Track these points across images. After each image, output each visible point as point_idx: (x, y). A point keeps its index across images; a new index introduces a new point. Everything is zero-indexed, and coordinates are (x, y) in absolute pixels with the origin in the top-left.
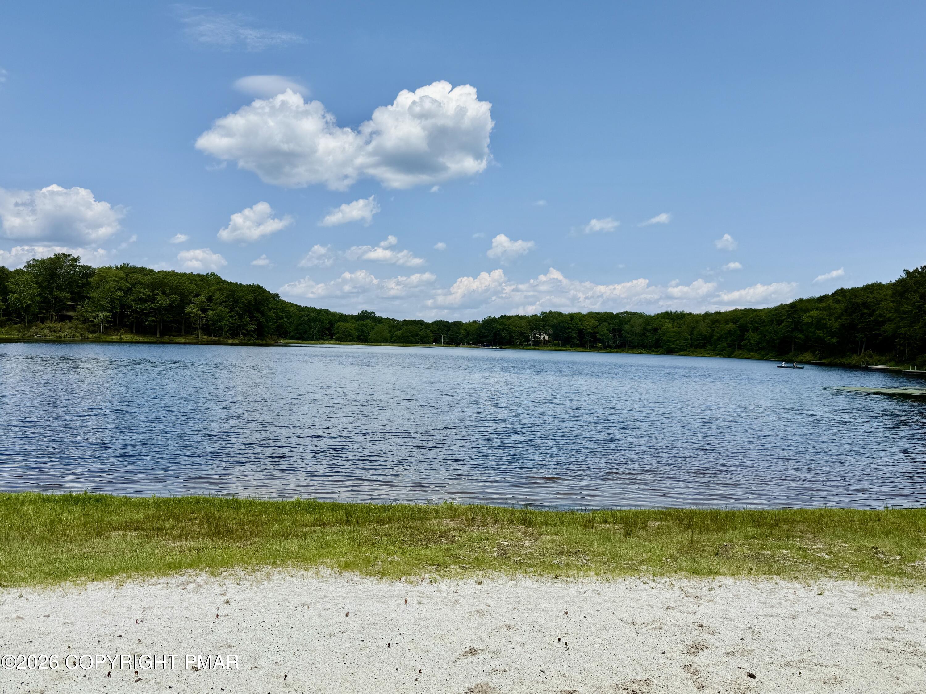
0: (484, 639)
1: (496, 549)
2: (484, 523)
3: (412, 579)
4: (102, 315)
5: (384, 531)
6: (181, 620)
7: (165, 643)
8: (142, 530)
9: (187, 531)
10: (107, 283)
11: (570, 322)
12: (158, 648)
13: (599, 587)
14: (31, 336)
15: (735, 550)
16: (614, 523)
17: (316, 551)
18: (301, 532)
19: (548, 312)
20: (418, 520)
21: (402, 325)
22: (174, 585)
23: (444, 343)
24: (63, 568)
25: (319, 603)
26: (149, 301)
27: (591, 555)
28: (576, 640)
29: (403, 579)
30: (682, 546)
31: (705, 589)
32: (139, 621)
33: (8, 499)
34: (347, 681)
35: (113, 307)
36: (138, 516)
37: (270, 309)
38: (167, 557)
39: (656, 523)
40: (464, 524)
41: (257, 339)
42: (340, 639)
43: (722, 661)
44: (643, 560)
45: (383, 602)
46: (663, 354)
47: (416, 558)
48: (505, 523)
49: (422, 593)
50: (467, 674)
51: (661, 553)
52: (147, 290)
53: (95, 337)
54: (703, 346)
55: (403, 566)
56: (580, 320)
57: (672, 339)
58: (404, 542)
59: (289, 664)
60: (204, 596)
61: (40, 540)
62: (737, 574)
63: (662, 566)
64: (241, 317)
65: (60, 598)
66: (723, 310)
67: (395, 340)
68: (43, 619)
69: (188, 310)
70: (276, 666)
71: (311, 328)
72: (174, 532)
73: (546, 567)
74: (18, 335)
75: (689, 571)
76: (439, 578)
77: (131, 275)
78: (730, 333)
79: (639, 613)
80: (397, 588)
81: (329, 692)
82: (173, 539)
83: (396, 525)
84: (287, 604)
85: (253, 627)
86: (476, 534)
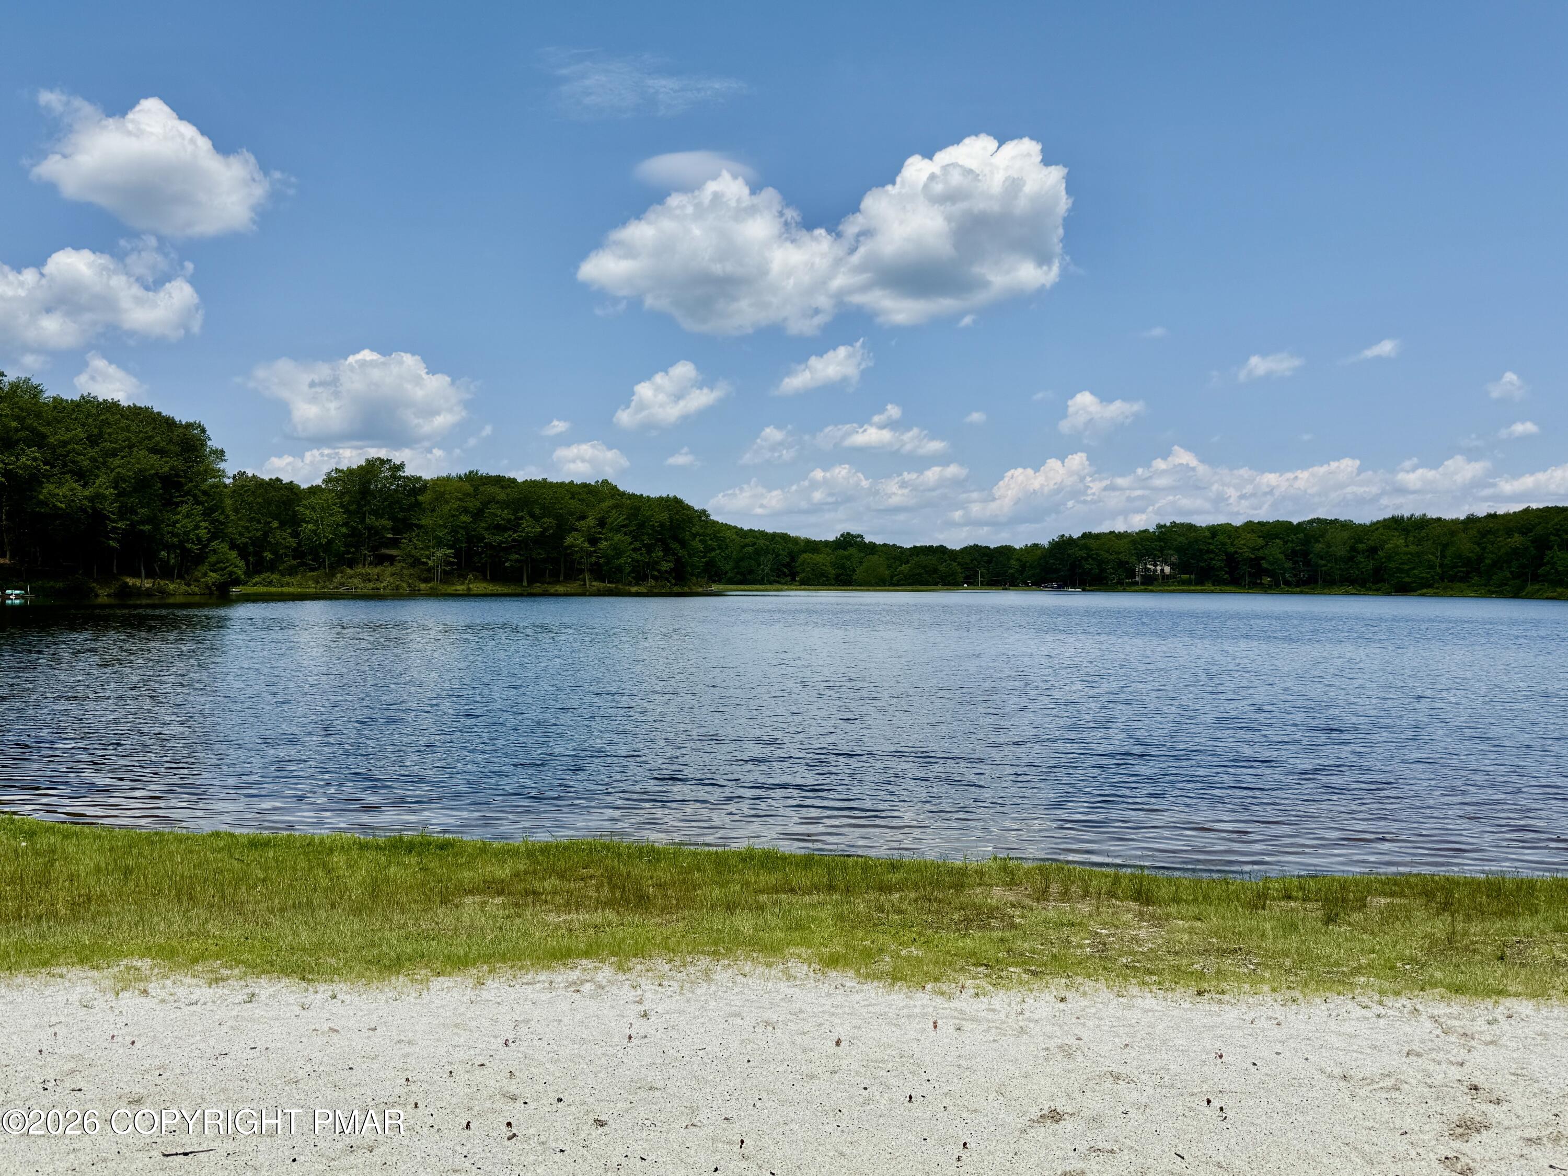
0: (1073, 1096)
1: (1087, 942)
2: (1065, 895)
3: (944, 987)
4: (439, 554)
5: (893, 905)
6: (574, 1042)
7: (551, 1078)
8: (509, 894)
9: (578, 897)
10: (447, 502)
11: (1210, 541)
12: (541, 1087)
13: (1278, 1012)
14: (334, 588)
15: (1536, 952)
16: (1304, 900)
17: (781, 935)
18: (757, 902)
19: (1168, 524)
20: (949, 888)
21: (910, 556)
22: (562, 985)
23: (982, 585)
24: (392, 954)
25: (791, 1021)
26: (510, 529)
27: (1263, 956)
28: (1239, 1104)
29: (929, 987)
30: (1434, 942)
31: (1481, 1021)
32: (510, 1041)
33: (309, 845)
34: (842, 1154)
35: (457, 540)
36: (503, 872)
37: (694, 536)
38: (549, 939)
39: (1383, 901)
40: (1029, 896)
41: (675, 585)
42: (828, 1083)
43: (1518, 1153)
44: (1360, 967)
45: (896, 1025)
46: (1388, 594)
47: (948, 952)
48: (1104, 896)
49: (962, 1012)
50: (1047, 1154)
51: (1394, 954)
52: (506, 512)
53: (431, 588)
54: (1465, 579)
55: (928, 965)
56: (1230, 537)
57: (1406, 567)
58: (927, 925)
59: (747, 1122)
60: (609, 1004)
61: (357, 910)
62: (1542, 995)
63: (1396, 977)
64: (649, 549)
65: (391, 1001)
66: (1501, 512)
67: (899, 581)
68: (367, 1035)
69: (568, 541)
70: (725, 1125)
71: (759, 565)
72: (558, 898)
73: (1179, 974)
74: (316, 588)
75: (1449, 987)
76: (991, 988)
77: (482, 489)
78: (1515, 553)
79: (1355, 1060)
80: (920, 1003)
81: (813, 1171)
82: (558, 909)
83: (913, 895)
84: (738, 1021)
85: (687, 1059)
86: (1052, 914)
